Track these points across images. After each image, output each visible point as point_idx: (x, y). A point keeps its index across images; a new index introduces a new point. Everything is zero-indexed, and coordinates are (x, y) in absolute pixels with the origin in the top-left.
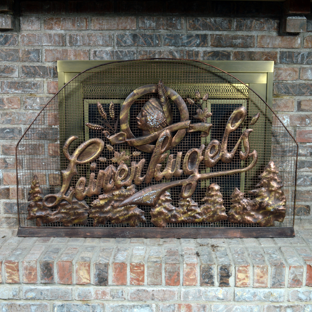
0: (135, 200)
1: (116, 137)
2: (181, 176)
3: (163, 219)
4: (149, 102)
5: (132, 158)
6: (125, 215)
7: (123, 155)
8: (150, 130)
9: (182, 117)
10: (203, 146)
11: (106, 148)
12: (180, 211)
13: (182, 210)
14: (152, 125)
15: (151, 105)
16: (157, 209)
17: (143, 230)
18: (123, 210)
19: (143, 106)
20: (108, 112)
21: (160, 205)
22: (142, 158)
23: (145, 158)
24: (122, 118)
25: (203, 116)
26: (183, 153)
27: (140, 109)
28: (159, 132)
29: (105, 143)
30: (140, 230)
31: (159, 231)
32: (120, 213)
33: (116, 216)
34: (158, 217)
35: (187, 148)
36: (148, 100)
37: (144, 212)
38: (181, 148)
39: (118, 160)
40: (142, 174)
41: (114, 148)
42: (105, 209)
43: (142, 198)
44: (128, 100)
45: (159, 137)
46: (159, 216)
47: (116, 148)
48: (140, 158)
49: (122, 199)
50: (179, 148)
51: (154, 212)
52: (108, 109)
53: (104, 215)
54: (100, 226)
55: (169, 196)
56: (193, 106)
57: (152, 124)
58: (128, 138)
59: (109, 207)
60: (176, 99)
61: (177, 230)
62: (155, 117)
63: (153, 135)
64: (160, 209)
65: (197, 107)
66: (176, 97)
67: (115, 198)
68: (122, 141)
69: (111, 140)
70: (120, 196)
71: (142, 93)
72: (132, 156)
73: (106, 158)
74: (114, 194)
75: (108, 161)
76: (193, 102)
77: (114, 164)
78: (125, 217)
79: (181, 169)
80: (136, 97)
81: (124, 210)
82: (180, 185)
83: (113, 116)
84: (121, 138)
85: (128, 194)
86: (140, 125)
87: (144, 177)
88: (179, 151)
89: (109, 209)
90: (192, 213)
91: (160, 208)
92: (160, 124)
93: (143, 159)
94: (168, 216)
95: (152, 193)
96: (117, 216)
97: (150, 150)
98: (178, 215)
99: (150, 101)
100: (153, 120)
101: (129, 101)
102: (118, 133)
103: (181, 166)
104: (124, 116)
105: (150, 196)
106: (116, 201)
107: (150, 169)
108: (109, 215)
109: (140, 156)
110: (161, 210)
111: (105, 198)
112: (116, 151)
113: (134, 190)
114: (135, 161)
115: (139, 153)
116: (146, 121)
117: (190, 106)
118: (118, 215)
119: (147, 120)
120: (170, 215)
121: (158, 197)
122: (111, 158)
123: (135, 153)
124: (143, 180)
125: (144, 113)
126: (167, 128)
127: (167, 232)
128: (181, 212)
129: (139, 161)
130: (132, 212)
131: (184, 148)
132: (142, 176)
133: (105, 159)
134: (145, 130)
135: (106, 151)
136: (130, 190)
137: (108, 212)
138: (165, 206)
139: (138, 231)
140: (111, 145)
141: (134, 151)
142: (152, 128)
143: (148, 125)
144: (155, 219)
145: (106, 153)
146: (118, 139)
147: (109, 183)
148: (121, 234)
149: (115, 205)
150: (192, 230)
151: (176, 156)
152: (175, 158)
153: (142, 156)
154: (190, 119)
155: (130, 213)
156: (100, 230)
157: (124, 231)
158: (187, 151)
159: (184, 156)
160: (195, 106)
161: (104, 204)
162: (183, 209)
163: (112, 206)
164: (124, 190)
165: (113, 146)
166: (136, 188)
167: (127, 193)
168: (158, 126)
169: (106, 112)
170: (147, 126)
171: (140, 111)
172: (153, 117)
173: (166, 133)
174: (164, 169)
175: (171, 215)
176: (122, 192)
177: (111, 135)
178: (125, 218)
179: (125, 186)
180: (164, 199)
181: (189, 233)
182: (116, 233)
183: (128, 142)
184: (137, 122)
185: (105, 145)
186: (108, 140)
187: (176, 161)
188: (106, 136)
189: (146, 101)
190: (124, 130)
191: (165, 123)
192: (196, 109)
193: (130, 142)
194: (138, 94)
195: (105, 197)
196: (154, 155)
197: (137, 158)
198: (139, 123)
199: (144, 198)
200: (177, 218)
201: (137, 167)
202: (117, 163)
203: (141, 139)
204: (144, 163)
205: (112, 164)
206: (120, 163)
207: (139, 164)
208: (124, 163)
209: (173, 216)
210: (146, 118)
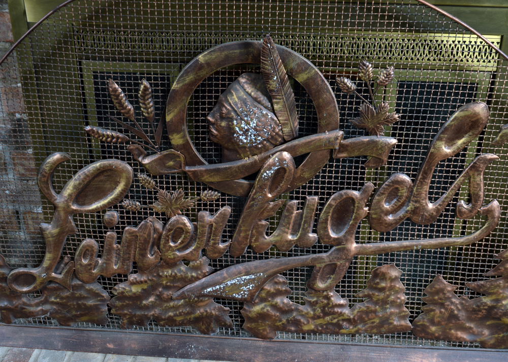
0: (209, 290)
1: (160, 159)
2: (314, 247)
3: (270, 326)
4: (239, 83)
5: (199, 205)
6: (188, 313)
7: (177, 199)
8: (240, 151)
9: (323, 123)
10: (370, 185)
11: (137, 181)
12: (307, 313)
13: (312, 313)
14: (245, 141)
15: (242, 93)
16: (257, 308)
17: (226, 342)
18: (182, 305)
19: (223, 91)
20: (137, 102)
21: (263, 300)
22: (223, 205)
23: (230, 205)
24: (172, 119)
25: (375, 121)
26: (321, 199)
27: (217, 97)
28: (263, 155)
29: (135, 170)
30: (220, 341)
31: (259, 347)
32: (176, 310)
33: (167, 316)
34: (258, 322)
35: (329, 188)
36: (236, 78)
37: (228, 308)
38: (317, 188)
39: (167, 208)
40: (224, 236)
41: (156, 182)
42: (144, 302)
43: (224, 287)
44: (184, 80)
45: (262, 167)
46: (260, 321)
47: (161, 182)
48: (217, 205)
49: (178, 284)
50: (310, 188)
51: (250, 312)
52: (136, 97)
53: (143, 313)
54: (136, 329)
55: (284, 283)
56: (351, 97)
57: (246, 139)
58: (187, 164)
59: (152, 299)
60: (308, 79)
61: (300, 345)
62: (253, 125)
63: (247, 161)
64: (263, 308)
65: (361, 99)
66: (309, 75)
67: (164, 282)
68: (175, 169)
69: (147, 166)
70: (174, 278)
71: (219, 65)
72: (200, 200)
73: (140, 202)
74: (161, 274)
75: (145, 209)
76: (354, 87)
77: (157, 214)
78: (188, 317)
79: (314, 231)
80: (204, 73)
81: (183, 306)
82: (311, 265)
83: (148, 113)
84: (171, 163)
85: (192, 276)
86: (215, 136)
87: (227, 244)
88: (310, 194)
89: (152, 302)
90: (334, 318)
91: (262, 305)
92: (267, 140)
93: (224, 208)
94: (281, 321)
95: (245, 279)
96: (170, 316)
97: (241, 191)
98: (302, 320)
99: (242, 80)
100: (247, 130)
101: (186, 82)
102: (165, 152)
103: (315, 226)
104: (175, 116)
105: (241, 285)
106: (167, 288)
107: (240, 232)
108: (152, 313)
109: (218, 200)
110: (265, 310)
111: (142, 282)
112: (162, 188)
113: (207, 269)
114: (206, 210)
115: (216, 195)
116: (231, 130)
117: (345, 96)
118: (171, 314)
119: (233, 129)
120: (284, 321)
121: (260, 287)
122: (151, 203)
123: (207, 195)
124: (224, 249)
125: (224, 111)
126: (284, 146)
127: (279, 351)
128: (310, 316)
129: (217, 210)
130: (202, 310)
131: (323, 188)
132: (224, 241)
133: (138, 203)
134: (228, 149)
135: (138, 187)
136: (196, 268)
137: (147, 308)
138: (274, 303)
139: (216, 344)
140: (149, 176)
141: (204, 191)
142: (245, 147)
143: (236, 142)
144: (253, 325)
145: (138, 192)
146: (164, 164)
147: (150, 253)
148: (178, 350)
149: (165, 296)
150: (333, 348)
151: (303, 204)
152: (302, 208)
153: (223, 200)
154: (341, 127)
155: (198, 313)
156: (136, 336)
157: (185, 343)
158: (329, 194)
159: (322, 205)
160: (358, 97)
161: (141, 293)
162: (314, 310)
163: (157, 296)
164: (183, 268)
165: (155, 177)
166: (210, 265)
167: (189, 275)
168: (259, 144)
169: (131, 102)
170: (233, 143)
171: (215, 103)
172: (247, 123)
173: (282, 160)
174: (273, 229)
175: (288, 321)
176: (180, 271)
177: (148, 155)
178: (186, 319)
179: (186, 261)
180: (272, 290)
181: (326, 356)
182: (170, 348)
183: (189, 173)
184: (208, 127)
185: (135, 176)
186: (141, 165)
187: (302, 214)
188: (135, 157)
189: (231, 80)
190: (178, 145)
191: (280, 136)
192: (358, 103)
193: (194, 172)
194: (208, 64)
195: (142, 279)
196: (249, 203)
197: (211, 205)
198: (215, 132)
199: (227, 289)
200: (301, 326)
201: (212, 225)
202: (164, 213)
203: (219, 168)
204: (227, 215)
205: (153, 215)
206: (173, 214)
207: (217, 217)
208: (183, 214)
209: (290, 322)
210: (229, 125)
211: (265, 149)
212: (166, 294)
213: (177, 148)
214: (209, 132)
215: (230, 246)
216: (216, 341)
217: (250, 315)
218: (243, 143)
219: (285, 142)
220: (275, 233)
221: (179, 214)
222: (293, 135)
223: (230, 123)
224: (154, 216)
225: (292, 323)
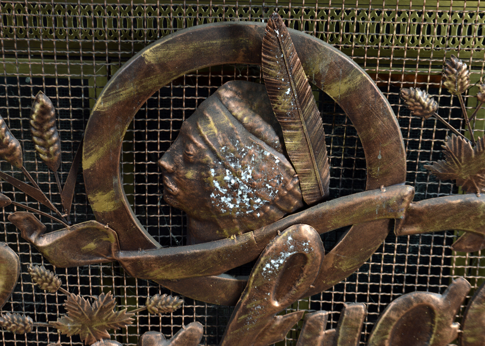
1: (70, 238)
4: (220, 98)
5: (143, 321)
7: (102, 310)
8: (221, 224)
9: (376, 171)
10: (462, 282)
11: (28, 278)
14: (232, 206)
15: (225, 119)
19: (189, 114)
20: (29, 135)
22: (188, 321)
23: (201, 320)
24: (93, 166)
25: (474, 167)
26: (371, 308)
27: (177, 125)
28: (265, 230)
29: (24, 259)
35: (387, 289)
36: (213, 90)
38: (363, 288)
39: (83, 328)
41: (63, 280)
44: (117, 94)
45: (262, 252)
47: (73, 280)
48: (178, 321)
50: (351, 288)
52: (27, 124)
56: (429, 124)
57: (232, 202)
58: (121, 247)
60: (349, 91)
62: (245, 177)
63: (234, 241)
65: (446, 127)
66: (351, 85)
68: (98, 256)
69: (46, 252)
71: (182, 66)
72: (145, 312)
73: (32, 316)
75: (42, 329)
76: (433, 105)
77: (65, 338)
80: (155, 82)
83: (49, 155)
84: (92, 245)
86: (175, 196)
88: (350, 299)
92: (273, 204)
93: (190, 326)
97: (223, 296)
99: (226, 93)
100: (236, 187)
101: (121, 98)
102: (80, 226)
104: (99, 160)
109: (178, 312)
112: (74, 290)
114: (157, 329)
115: (174, 302)
116: (205, 187)
117: (416, 123)
119: (209, 183)
122: (53, 318)
123: (158, 302)
125: (192, 150)
126: (303, 215)
129: (176, 330)
131: (374, 289)
133: (28, 319)
134: (198, 219)
135: (28, 288)
140: (50, 268)
141: (152, 294)
142: (231, 218)
143: (214, 208)
145: (28, 298)
146: (78, 247)
151: (337, 317)
152: (335, 326)
153: (189, 311)
154: (410, 179)
158: (387, 300)
159: (374, 319)
160: (440, 124)
165: (60, 271)
168: (258, 210)
169: (17, 135)
170: (207, 209)
171: (175, 135)
172: (236, 174)
173: (299, 240)
177: (48, 230)
183: (126, 264)
184: (162, 180)
185: (24, 268)
186: (35, 249)
187: (335, 337)
188: (24, 235)
189: (204, 93)
190: (104, 213)
191: (295, 196)
192: (440, 135)
193: (135, 263)
194: (162, 65)
196: (237, 318)
197: (166, 321)
198: (174, 188)
202: (78, 336)
203: (182, 255)
204: (196, 340)
205: (56, 340)
206: (94, 338)
207: (177, 342)
208: (113, 338)
210: (202, 177)
211: (268, 220)
213: (104, 218)
214: (163, 188)
218: (228, 209)
219: (305, 206)
221: (105, 338)
222: (320, 193)
223: (203, 173)
224: (59, 342)
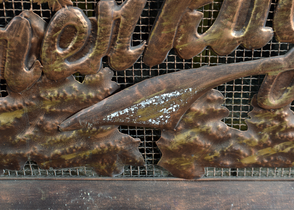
0: (113, 115)
2: (267, 47)
3: (197, 161)
6: (83, 149)
12: (250, 142)
13: (257, 140)
16: (181, 138)
17: (135, 185)
18: (73, 138)
21: (189, 126)
30: (126, 184)
31: (181, 190)
32: (65, 146)
33: (52, 154)
34: (181, 156)
37: (138, 140)
40: (135, 37)
42: (18, 137)
43: (135, 111)
46: (184, 155)
49: (69, 109)
51: (170, 143)
53: (17, 152)
54: (6, 174)
55: (220, 101)
59: (30, 132)
61: (236, 184)
64: (189, 137)
67: (47, 107)
70: (63, 101)
74: (42, 95)
77: (36, 6)
78: (82, 155)
79: (269, 24)
81: (76, 139)
82: (261, 73)
85: (89, 97)
87: (141, 47)
89: (30, 136)
90: (287, 146)
91: (188, 133)
94: (212, 153)
95: (166, 98)
96: (57, 154)
98: (242, 151)
103: (271, 16)
105: (160, 107)
106: (51, 115)
107: (161, 28)
108: (30, 151)
110: (192, 140)
111: (14, 109)
113: (110, 85)
118: (57, 151)
120: (217, 153)
121: (186, 109)
124: (136, 56)
127: (208, 193)
128: (254, 144)
130: (102, 144)
132: (135, 44)
136: (94, 85)
137: (23, 144)
138: (204, 129)
139: (121, 188)
144: (173, 160)
147: (27, 66)
148: (68, 199)
149: (49, 126)
150: (281, 185)
155: (96, 148)
156: (6, 184)
157: (77, 190)
161: (14, 124)
162: (260, 137)
163: (38, 127)
164: (75, 85)
166: (114, 79)
167: (84, 95)
174: (209, 23)
175: (222, 153)
176: (71, 90)
178: (79, 157)
179: (80, 76)
180: (203, 111)
181: (272, 197)
182: (56, 197)
195: (15, 105)
199: (140, 113)
200: (240, 159)
201: (119, 20)
202: (47, 4)
204: (142, 5)
205: (29, 8)
206: (60, 5)
207: (126, 7)
208: (75, 5)
209: (226, 154)
212: (51, 123)
215: (144, 51)
216: (121, 184)
217: (170, 147)
220: (213, 28)
221: (69, 5)
224: (31, 9)
225: (228, 155)
